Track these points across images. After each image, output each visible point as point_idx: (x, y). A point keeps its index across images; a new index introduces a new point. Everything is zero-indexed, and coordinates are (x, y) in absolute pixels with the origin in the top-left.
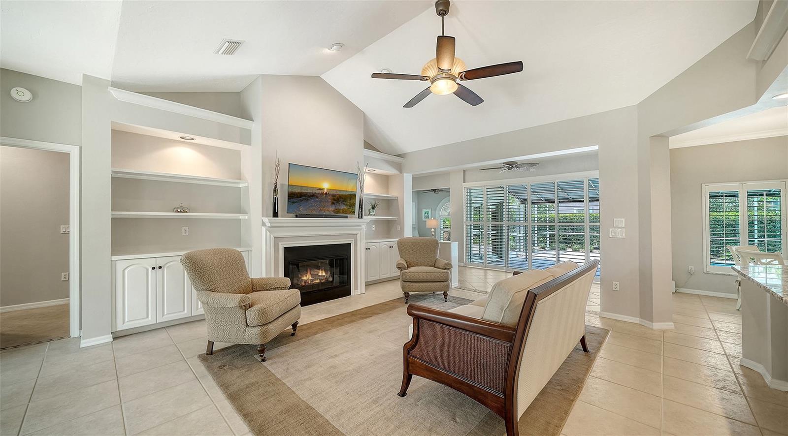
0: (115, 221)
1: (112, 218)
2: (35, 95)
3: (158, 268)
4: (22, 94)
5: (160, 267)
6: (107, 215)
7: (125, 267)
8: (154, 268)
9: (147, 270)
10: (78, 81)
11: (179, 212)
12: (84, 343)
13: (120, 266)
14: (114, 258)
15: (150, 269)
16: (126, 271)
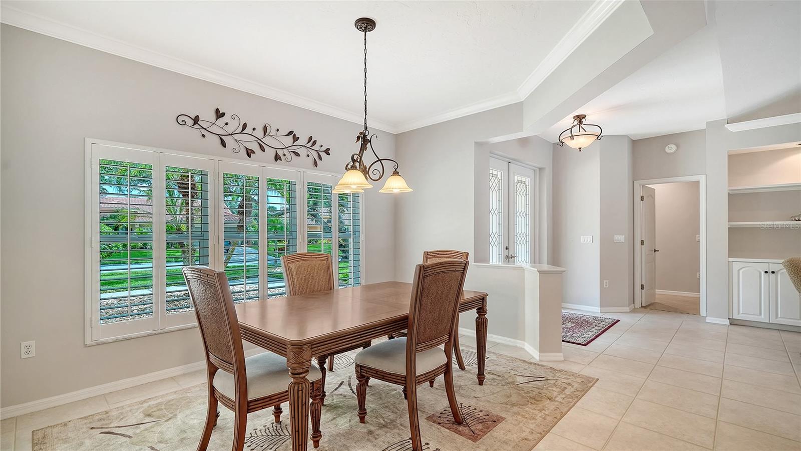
0: (731, 230)
1: (729, 228)
2: (678, 147)
3: (770, 272)
4: (671, 149)
5: (773, 272)
6: (725, 225)
7: (741, 267)
8: (766, 272)
9: (760, 273)
10: (704, 126)
11: (796, 220)
12: (708, 320)
13: (736, 266)
14: (731, 259)
15: (763, 273)
16: (741, 272)
